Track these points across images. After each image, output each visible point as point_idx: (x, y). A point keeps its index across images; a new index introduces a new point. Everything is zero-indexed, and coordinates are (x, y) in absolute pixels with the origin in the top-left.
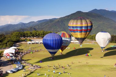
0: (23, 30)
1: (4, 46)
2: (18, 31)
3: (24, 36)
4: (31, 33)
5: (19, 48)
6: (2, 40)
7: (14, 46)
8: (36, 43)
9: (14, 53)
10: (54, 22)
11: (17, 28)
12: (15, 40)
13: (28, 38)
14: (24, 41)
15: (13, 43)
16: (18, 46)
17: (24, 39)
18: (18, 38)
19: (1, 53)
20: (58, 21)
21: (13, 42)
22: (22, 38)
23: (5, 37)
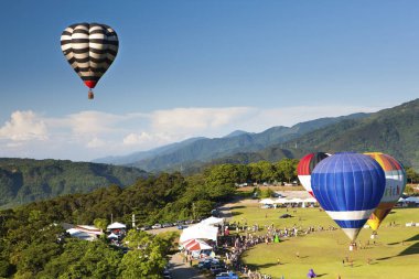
0: (246, 157)
1: (181, 216)
2: (227, 161)
3: (250, 180)
4: (274, 168)
5: (232, 220)
6: (176, 194)
7: (216, 216)
8: (294, 205)
9: (215, 239)
10: (358, 127)
11: (224, 152)
12: (216, 192)
13: (264, 187)
14: (250, 196)
15: (214, 205)
16: (229, 215)
17: (251, 189)
18: (227, 186)
19: (172, 239)
20: (375, 124)
21: (212, 199)
22: (244, 188)
23: (186, 184)
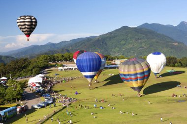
0: (53, 52)
1: (28, 74)
2: (46, 54)
3: (54, 60)
4: (63, 56)
5: (48, 75)
6: (26, 66)
7: (41, 73)
8: (70, 69)
9: (41, 82)
10: (91, 42)
11: (44, 50)
12: (42, 65)
13: (60, 63)
14: (54, 66)
15: (40, 70)
16: (47, 73)
17: (54, 64)
18: (46, 63)
19: (25, 83)
20: (98, 40)
21: (40, 68)
22: (52, 63)
23: (30, 62)
